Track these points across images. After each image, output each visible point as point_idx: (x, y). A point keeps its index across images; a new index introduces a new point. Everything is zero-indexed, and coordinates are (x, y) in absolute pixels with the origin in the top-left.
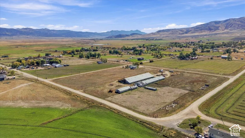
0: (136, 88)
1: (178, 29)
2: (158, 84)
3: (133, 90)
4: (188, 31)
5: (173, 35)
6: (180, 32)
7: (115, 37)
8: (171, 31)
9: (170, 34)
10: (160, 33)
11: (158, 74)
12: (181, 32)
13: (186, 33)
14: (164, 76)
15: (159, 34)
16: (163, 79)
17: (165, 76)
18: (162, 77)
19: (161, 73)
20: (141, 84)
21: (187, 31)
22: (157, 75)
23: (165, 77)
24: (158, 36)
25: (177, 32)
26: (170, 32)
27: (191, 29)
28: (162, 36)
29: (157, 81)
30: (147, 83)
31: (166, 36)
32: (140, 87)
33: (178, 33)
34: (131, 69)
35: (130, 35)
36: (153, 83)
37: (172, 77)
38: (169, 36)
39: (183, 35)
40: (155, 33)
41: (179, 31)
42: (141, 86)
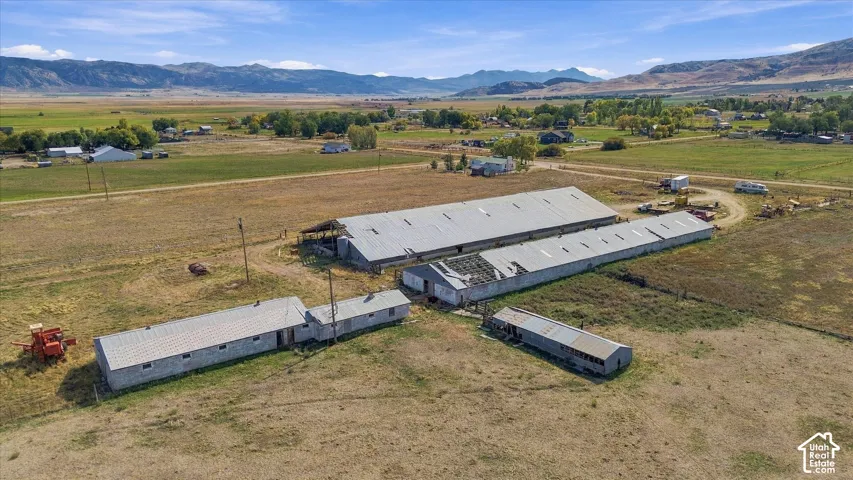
0: (391, 321)
1: (736, 60)
2: (642, 284)
3: (331, 342)
4: (774, 67)
5: (712, 84)
6: (741, 69)
7: (489, 94)
8: (705, 68)
9: (700, 78)
10: (661, 75)
11: (654, 203)
12: (750, 72)
13: (769, 74)
14: (700, 212)
15: (657, 78)
16: (696, 239)
17: (709, 214)
18: (682, 224)
19: (672, 199)
20: (456, 281)
21: (771, 66)
22: (640, 211)
23: (707, 219)
24: (653, 86)
25: (730, 70)
26: (700, 73)
27: (787, 61)
28: (670, 86)
29: (645, 252)
30: (530, 268)
31: (684, 86)
32: (444, 307)
33: (736, 76)
34: (475, 173)
35: (545, 83)
36: (591, 267)
37: (775, 224)
38: (696, 85)
39: (754, 83)
40: (639, 76)
41: (740, 65)
42: (453, 299)
